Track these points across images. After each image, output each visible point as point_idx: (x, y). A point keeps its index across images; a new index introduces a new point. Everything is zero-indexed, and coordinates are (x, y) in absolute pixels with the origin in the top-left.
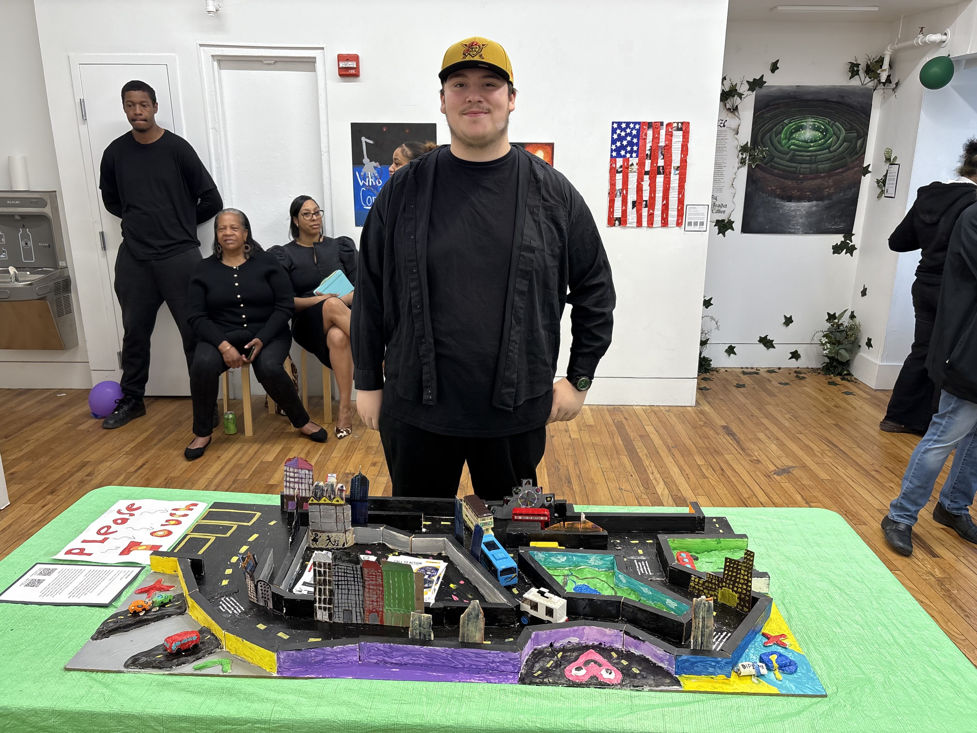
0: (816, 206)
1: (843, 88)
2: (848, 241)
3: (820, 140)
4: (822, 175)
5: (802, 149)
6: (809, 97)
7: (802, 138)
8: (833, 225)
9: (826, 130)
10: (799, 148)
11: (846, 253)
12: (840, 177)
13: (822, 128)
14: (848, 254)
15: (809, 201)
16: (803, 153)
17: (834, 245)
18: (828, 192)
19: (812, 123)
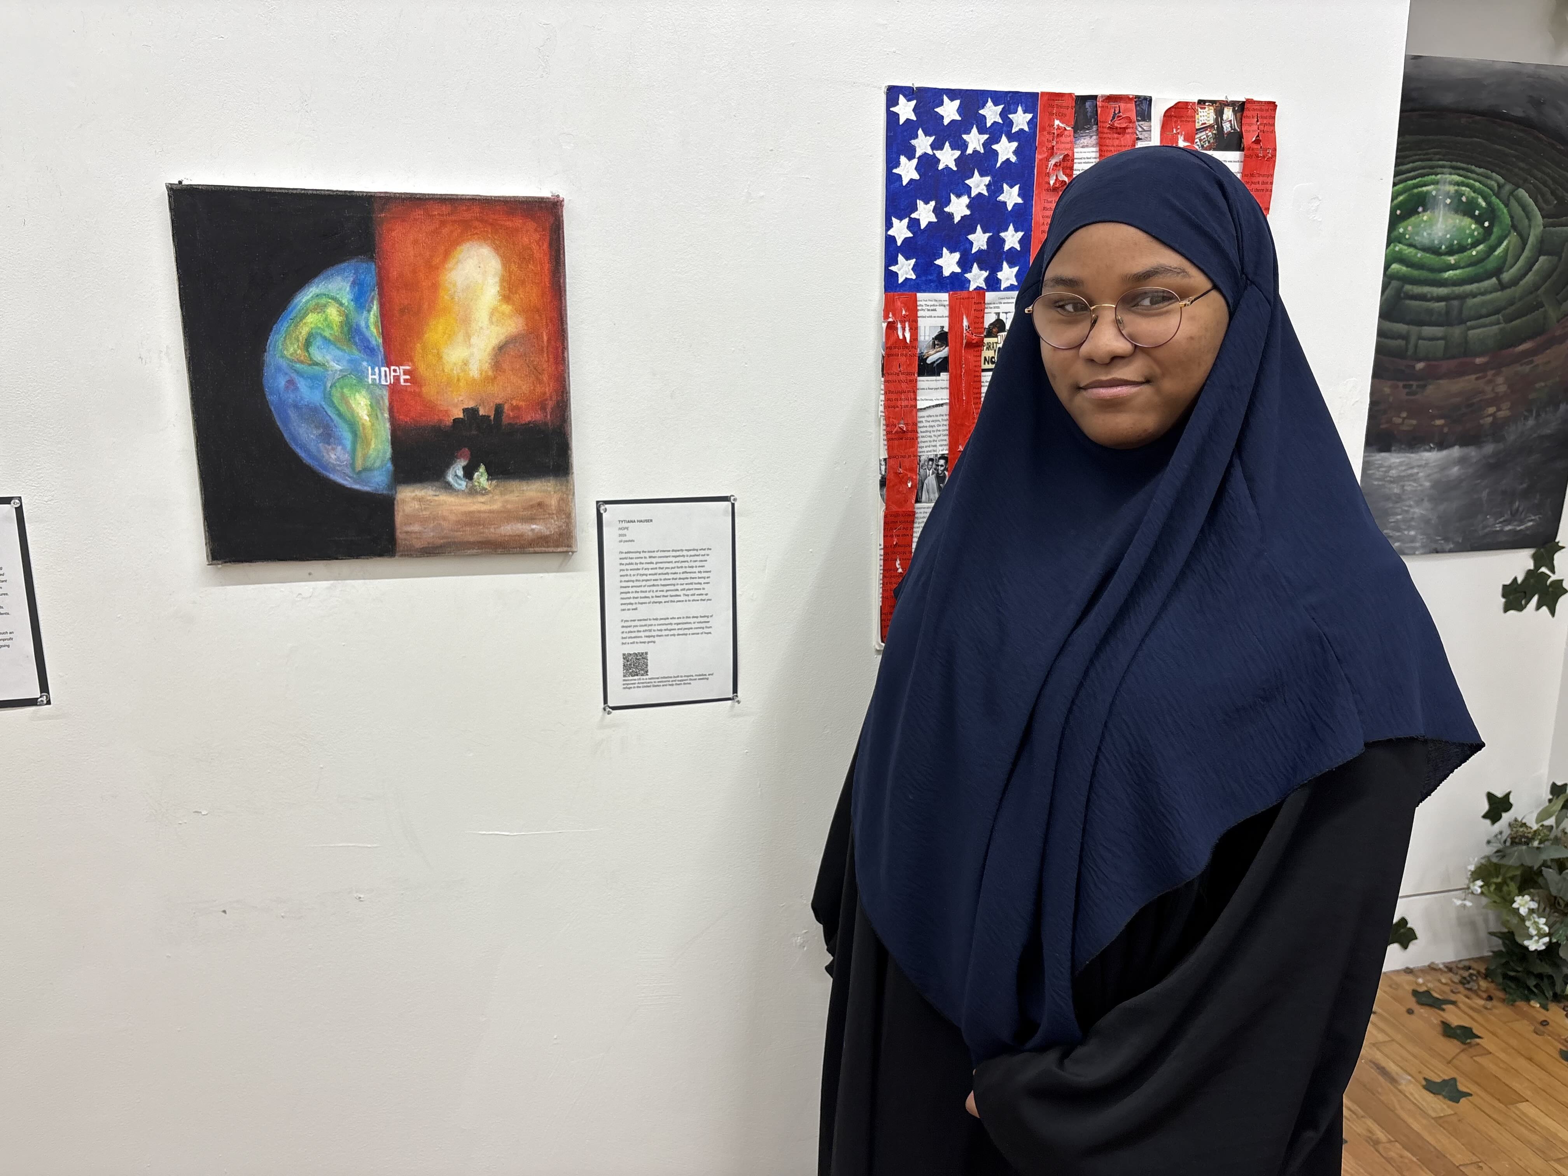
0: (1462, 461)
1: (1543, 71)
2: (1544, 569)
3: (1474, 245)
4: (1478, 361)
5: (1424, 274)
6: (1448, 99)
7: (1424, 237)
8: (1507, 522)
9: (1491, 214)
10: (1416, 273)
11: (1538, 608)
12: (1527, 369)
13: (1478, 206)
14: (1544, 609)
15: (1442, 445)
16: (1426, 289)
17: (1508, 582)
18: (1493, 415)
19: (1452, 189)
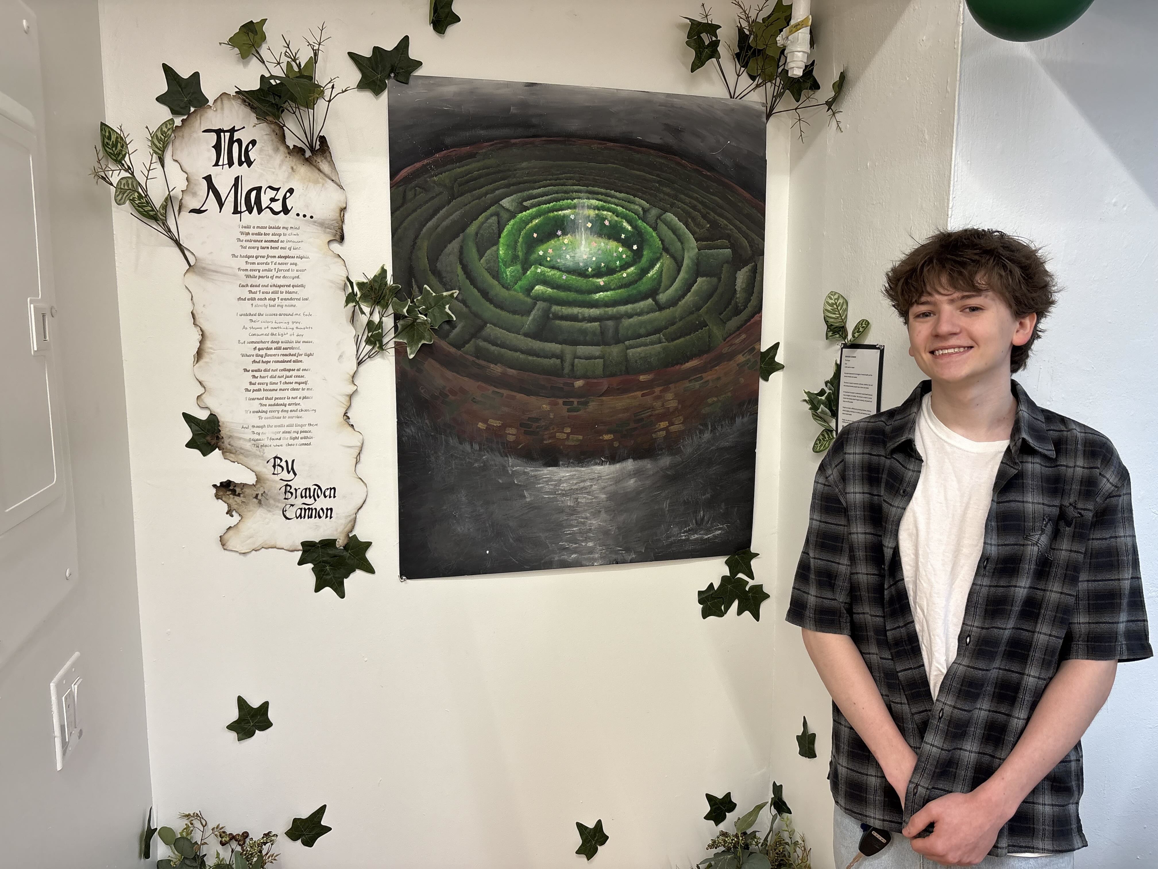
0: (637, 473)
1: (674, 100)
2: (741, 575)
3: (624, 267)
4: (642, 378)
5: (572, 296)
6: (574, 125)
7: (568, 259)
8: (694, 531)
9: (639, 237)
10: (562, 294)
11: (740, 612)
12: (697, 385)
13: (624, 230)
14: (747, 614)
15: (613, 459)
16: (576, 310)
17: (704, 588)
18: (666, 429)
